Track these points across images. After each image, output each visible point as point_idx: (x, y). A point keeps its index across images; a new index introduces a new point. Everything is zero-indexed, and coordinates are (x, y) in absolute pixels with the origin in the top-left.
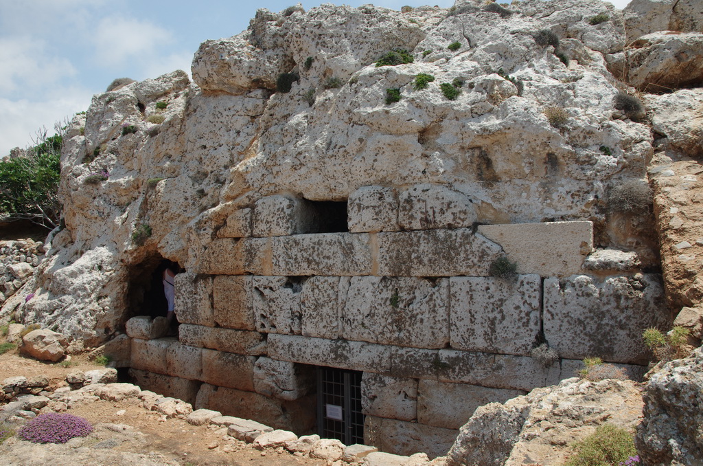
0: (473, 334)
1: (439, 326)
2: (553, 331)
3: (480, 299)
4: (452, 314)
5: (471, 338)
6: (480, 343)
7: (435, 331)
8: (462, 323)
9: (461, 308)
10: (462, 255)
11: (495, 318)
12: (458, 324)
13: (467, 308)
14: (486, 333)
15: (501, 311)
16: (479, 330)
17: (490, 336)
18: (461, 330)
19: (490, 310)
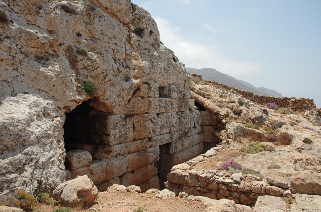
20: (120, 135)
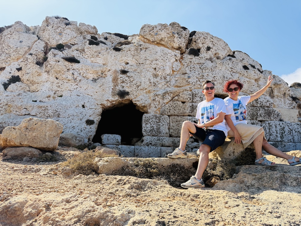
0: (277, 137)
1: (267, 134)
2: (296, 135)
3: (279, 127)
4: (271, 131)
5: (277, 138)
6: (279, 139)
7: (266, 136)
8: (274, 134)
9: (274, 129)
10: (272, 115)
11: (283, 132)
12: (273, 134)
13: (275, 129)
14: (281, 136)
15: (284, 130)
16: (279, 135)
17: (282, 137)
18: (274, 135)
19: (281, 130)
20: (152, 128)
